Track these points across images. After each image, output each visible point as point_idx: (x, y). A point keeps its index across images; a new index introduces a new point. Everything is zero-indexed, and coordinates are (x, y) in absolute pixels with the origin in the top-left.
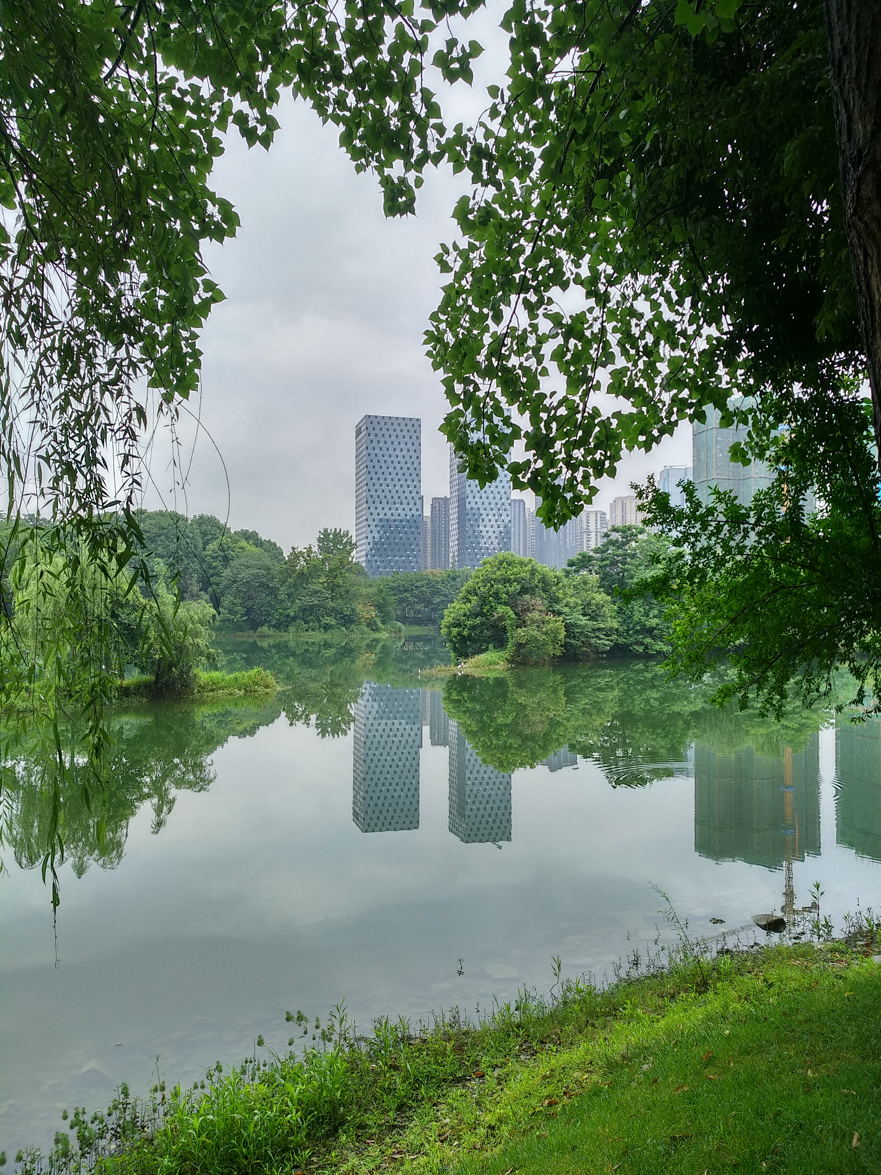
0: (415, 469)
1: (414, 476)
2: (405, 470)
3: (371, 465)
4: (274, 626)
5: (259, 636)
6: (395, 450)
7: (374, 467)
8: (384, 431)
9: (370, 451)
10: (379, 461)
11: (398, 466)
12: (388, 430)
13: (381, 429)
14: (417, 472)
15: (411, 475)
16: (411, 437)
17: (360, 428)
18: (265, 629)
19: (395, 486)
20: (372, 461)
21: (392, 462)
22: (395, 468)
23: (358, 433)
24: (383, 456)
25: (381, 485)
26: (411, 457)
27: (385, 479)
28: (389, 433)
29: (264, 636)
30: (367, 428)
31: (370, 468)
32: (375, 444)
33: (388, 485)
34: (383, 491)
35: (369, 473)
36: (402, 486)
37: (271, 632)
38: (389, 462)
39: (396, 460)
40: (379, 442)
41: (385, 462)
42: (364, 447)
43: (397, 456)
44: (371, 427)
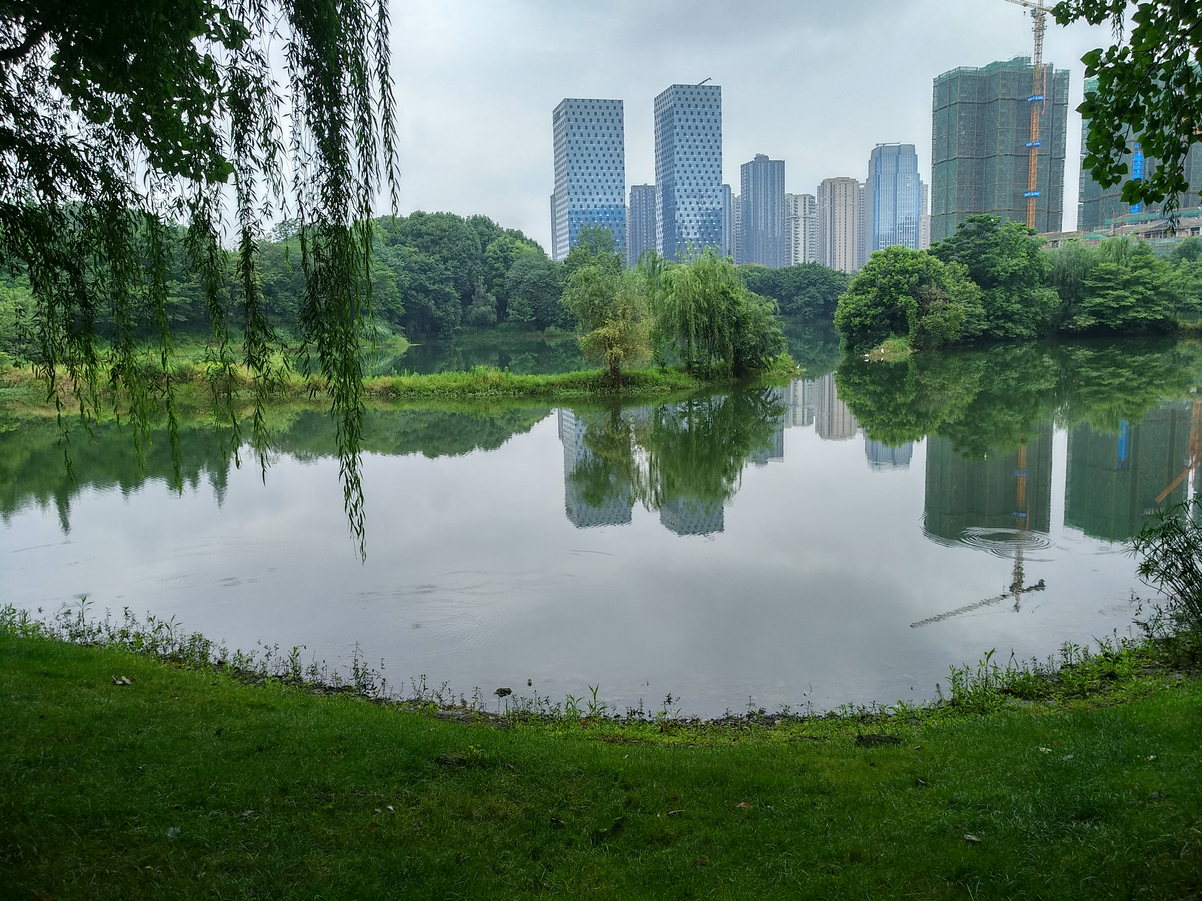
0: (618, 156)
1: (617, 163)
2: (607, 157)
3: (571, 152)
4: (561, 326)
5: (547, 336)
6: (596, 135)
7: (575, 155)
8: (585, 115)
9: (571, 137)
10: (580, 149)
11: (600, 153)
12: (588, 114)
13: (581, 113)
14: (620, 158)
15: (614, 162)
16: (613, 121)
17: (559, 113)
18: (552, 328)
19: (597, 174)
20: (572, 148)
21: (594, 149)
22: (597, 155)
23: (556, 118)
24: (584, 142)
25: (583, 174)
26: (613, 143)
27: (587, 168)
28: (589, 117)
29: (552, 336)
30: (566, 113)
31: (571, 157)
32: (575, 129)
33: (590, 175)
34: (585, 181)
35: (570, 161)
36: (604, 175)
37: (558, 331)
38: (591, 148)
39: (598, 147)
40: (579, 128)
41: (587, 149)
42: (564, 133)
43: (599, 143)
44: (570, 111)
